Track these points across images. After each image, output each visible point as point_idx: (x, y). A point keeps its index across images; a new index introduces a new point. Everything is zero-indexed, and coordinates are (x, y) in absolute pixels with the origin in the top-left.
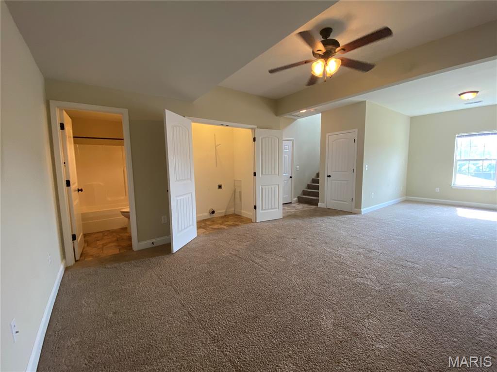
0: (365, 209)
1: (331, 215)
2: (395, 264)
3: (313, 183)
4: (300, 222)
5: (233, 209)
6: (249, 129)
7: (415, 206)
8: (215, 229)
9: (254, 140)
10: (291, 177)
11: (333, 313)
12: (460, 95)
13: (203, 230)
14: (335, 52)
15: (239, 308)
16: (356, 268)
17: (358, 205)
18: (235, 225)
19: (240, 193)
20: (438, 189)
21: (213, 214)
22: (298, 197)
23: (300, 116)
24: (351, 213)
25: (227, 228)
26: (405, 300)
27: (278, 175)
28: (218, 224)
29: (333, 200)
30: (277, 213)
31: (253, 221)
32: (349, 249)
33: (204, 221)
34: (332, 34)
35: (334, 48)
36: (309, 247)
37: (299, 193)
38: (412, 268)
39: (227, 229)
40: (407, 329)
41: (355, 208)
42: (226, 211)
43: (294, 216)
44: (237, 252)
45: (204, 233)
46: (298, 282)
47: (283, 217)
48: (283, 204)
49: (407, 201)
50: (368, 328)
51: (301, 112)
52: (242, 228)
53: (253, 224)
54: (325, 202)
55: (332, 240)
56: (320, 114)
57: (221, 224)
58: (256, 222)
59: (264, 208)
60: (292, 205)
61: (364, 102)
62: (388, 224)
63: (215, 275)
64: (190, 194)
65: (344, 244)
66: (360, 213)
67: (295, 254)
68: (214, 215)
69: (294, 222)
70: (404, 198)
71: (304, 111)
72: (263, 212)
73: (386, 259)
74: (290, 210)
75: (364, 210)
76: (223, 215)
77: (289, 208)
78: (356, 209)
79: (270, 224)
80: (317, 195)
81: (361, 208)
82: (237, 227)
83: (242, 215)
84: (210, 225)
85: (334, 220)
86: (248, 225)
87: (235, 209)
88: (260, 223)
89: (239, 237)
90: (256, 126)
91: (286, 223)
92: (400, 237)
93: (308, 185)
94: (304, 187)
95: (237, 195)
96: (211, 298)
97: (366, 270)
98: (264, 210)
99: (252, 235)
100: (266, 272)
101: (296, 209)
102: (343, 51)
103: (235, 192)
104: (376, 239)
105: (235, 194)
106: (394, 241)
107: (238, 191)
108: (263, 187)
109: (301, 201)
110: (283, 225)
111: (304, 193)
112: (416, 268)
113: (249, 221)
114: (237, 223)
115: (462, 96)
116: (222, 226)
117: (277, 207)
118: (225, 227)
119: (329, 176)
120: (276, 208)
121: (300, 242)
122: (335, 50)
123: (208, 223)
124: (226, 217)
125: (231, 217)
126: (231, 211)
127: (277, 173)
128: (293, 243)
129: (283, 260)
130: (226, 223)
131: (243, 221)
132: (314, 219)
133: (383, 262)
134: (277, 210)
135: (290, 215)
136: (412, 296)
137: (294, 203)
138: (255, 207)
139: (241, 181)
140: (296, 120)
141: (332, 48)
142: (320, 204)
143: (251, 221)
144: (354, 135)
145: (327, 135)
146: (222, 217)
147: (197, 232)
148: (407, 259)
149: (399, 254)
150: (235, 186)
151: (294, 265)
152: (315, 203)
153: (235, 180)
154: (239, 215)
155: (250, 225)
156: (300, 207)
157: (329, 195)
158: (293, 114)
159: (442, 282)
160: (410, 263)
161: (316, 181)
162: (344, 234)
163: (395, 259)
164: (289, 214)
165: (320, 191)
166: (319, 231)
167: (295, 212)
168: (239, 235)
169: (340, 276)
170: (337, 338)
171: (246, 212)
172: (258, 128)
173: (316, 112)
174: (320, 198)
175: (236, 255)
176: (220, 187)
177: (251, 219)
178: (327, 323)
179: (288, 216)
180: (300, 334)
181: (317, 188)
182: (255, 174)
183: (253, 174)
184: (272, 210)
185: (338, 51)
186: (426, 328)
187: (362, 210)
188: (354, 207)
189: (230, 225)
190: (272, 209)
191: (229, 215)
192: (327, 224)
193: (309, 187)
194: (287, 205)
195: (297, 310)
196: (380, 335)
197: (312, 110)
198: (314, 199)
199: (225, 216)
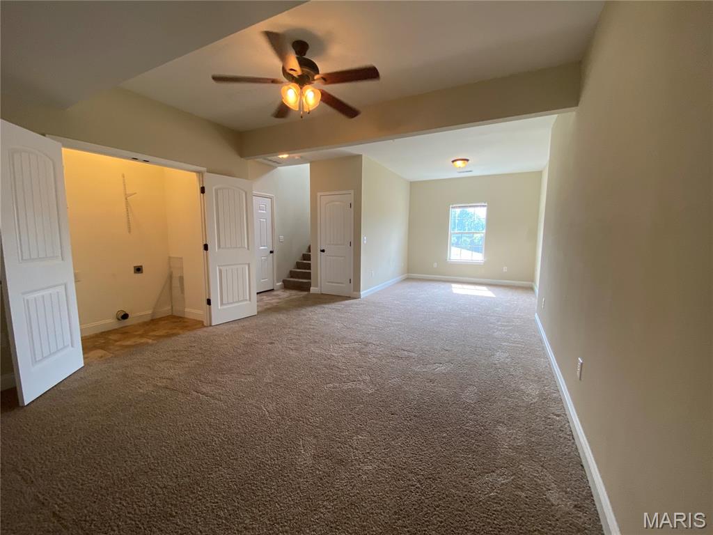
0: (365, 291)
1: (326, 303)
2: (391, 356)
3: (304, 260)
4: (282, 317)
5: (170, 308)
6: (192, 171)
7: (415, 284)
8: (127, 347)
9: (203, 190)
10: (271, 252)
11: (314, 441)
12: (453, 161)
13: (100, 352)
14: (314, 80)
15: (162, 478)
16: (348, 370)
17: (357, 287)
18: (169, 336)
19: (181, 279)
20: (436, 264)
21: (126, 320)
22: (284, 281)
23: (280, 163)
24: (349, 298)
25: (155, 342)
26: (398, 399)
27: (248, 249)
28: (135, 336)
29: (329, 282)
30: (247, 307)
31: (205, 324)
32: (344, 346)
33: (104, 334)
34: (308, 53)
35: (312, 73)
36: (291, 353)
37: (285, 275)
38: (408, 358)
39: (152, 345)
40: (399, 435)
41: (354, 291)
42: (154, 313)
43: (276, 309)
44: (169, 381)
45: (102, 357)
46: (271, 408)
47: (258, 312)
48: (258, 293)
49: (408, 279)
50: (356, 449)
51: (281, 156)
52: (184, 338)
53: (205, 329)
54: (319, 285)
55: (323, 336)
56: (309, 165)
57: (141, 336)
58: (211, 326)
59: (224, 302)
60: (275, 293)
61: (359, 157)
62: (388, 308)
63: (118, 431)
64: (63, 287)
65: (338, 339)
66: (359, 297)
67: (271, 366)
68: (127, 322)
69: (275, 318)
70: (405, 276)
71: (285, 156)
72: (225, 307)
73: (382, 351)
74: (269, 300)
75: (364, 293)
76: (149, 319)
77: (270, 298)
78: (355, 293)
79: (234, 326)
80: (308, 276)
81: (360, 291)
82: (176, 338)
83: (186, 316)
84: (116, 341)
85: (329, 309)
86: (195, 331)
87: (172, 307)
88: (217, 327)
89: (176, 354)
90: (204, 169)
91: (262, 321)
92: (398, 323)
93: (297, 263)
94: (291, 266)
95: (176, 283)
96: (107, 475)
97: (360, 370)
98: (225, 304)
99: (201, 349)
100: (221, 404)
101: (280, 299)
102: (323, 81)
103: (171, 277)
104: (374, 328)
105: (171, 281)
106: (392, 328)
107: (176, 274)
108: (223, 269)
109: (287, 286)
110: (256, 325)
111: (292, 274)
112: (411, 357)
113: (199, 324)
114: (174, 331)
115: (455, 163)
116: (143, 340)
117: (248, 298)
118: (150, 341)
119: (323, 251)
120: (246, 300)
121: (280, 346)
122: (313, 76)
123: (112, 337)
124: (154, 322)
125: (163, 322)
126: (165, 310)
127: (246, 246)
128: (269, 349)
129: (252, 379)
130: (151, 334)
131: (187, 326)
132: (303, 311)
133: (379, 356)
134: (248, 302)
135: (269, 309)
136: (406, 392)
137: (277, 290)
138: (209, 302)
139: (181, 258)
140: (276, 167)
141: (309, 73)
142: (313, 290)
143: (203, 325)
144: (350, 198)
145: (319, 194)
146: (146, 324)
147: (84, 358)
148: (404, 348)
149: (396, 344)
150: (170, 267)
151: (267, 383)
152: (305, 287)
153: (170, 258)
154: (181, 317)
155: (200, 332)
156: (286, 294)
157: (324, 276)
158: (270, 158)
159: (434, 369)
160: (406, 353)
161: (307, 257)
162: (338, 325)
163: (392, 350)
164: (268, 306)
165: (312, 271)
166: (308, 327)
167: (278, 303)
168: (177, 351)
169: (328, 386)
170: (317, 474)
171: (193, 311)
172: (207, 172)
173: (302, 161)
174: (312, 281)
175: (166, 388)
176: (138, 270)
177: (202, 322)
178: (305, 457)
179: (265, 311)
180: (265, 487)
181: (309, 267)
182: (206, 247)
183: (202, 248)
184: (241, 303)
185: (317, 79)
186: (417, 428)
187: (362, 293)
188: (352, 290)
189: (160, 337)
190: (239, 301)
191: (161, 319)
192: (320, 315)
193: (299, 265)
194: (267, 293)
195: (264, 452)
196: (368, 453)
197: (296, 156)
198: (306, 283)
199: (152, 320)
